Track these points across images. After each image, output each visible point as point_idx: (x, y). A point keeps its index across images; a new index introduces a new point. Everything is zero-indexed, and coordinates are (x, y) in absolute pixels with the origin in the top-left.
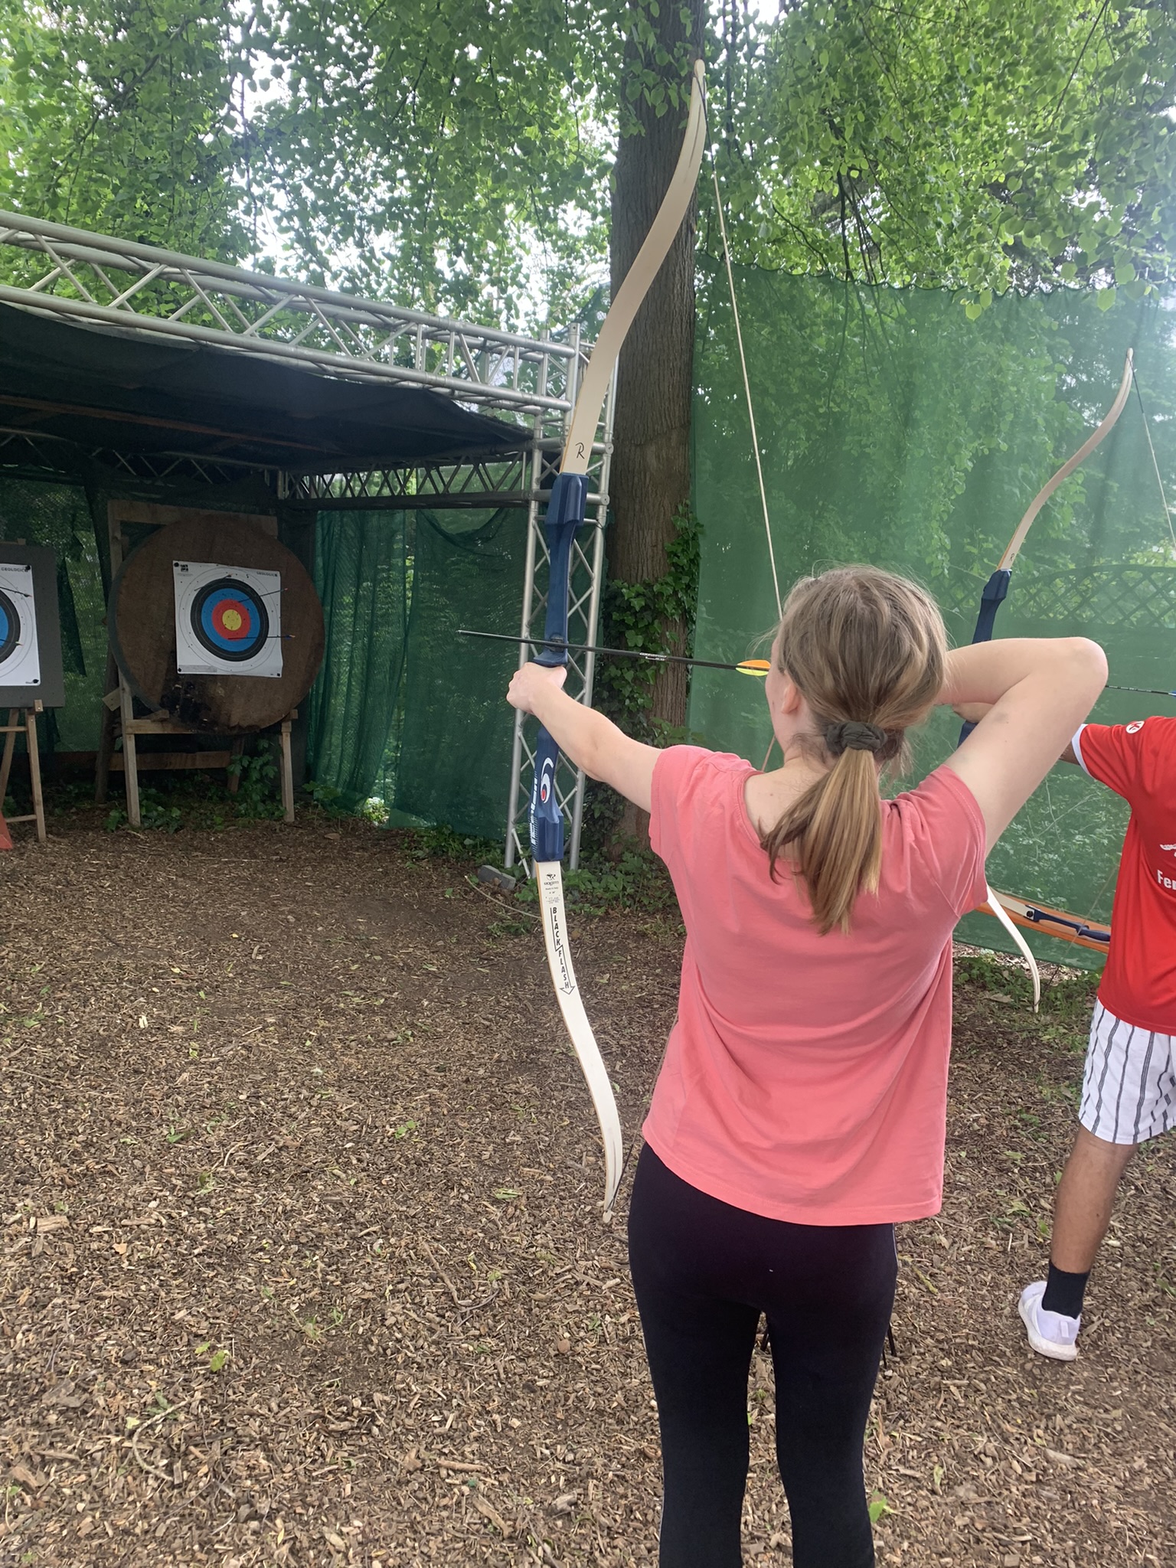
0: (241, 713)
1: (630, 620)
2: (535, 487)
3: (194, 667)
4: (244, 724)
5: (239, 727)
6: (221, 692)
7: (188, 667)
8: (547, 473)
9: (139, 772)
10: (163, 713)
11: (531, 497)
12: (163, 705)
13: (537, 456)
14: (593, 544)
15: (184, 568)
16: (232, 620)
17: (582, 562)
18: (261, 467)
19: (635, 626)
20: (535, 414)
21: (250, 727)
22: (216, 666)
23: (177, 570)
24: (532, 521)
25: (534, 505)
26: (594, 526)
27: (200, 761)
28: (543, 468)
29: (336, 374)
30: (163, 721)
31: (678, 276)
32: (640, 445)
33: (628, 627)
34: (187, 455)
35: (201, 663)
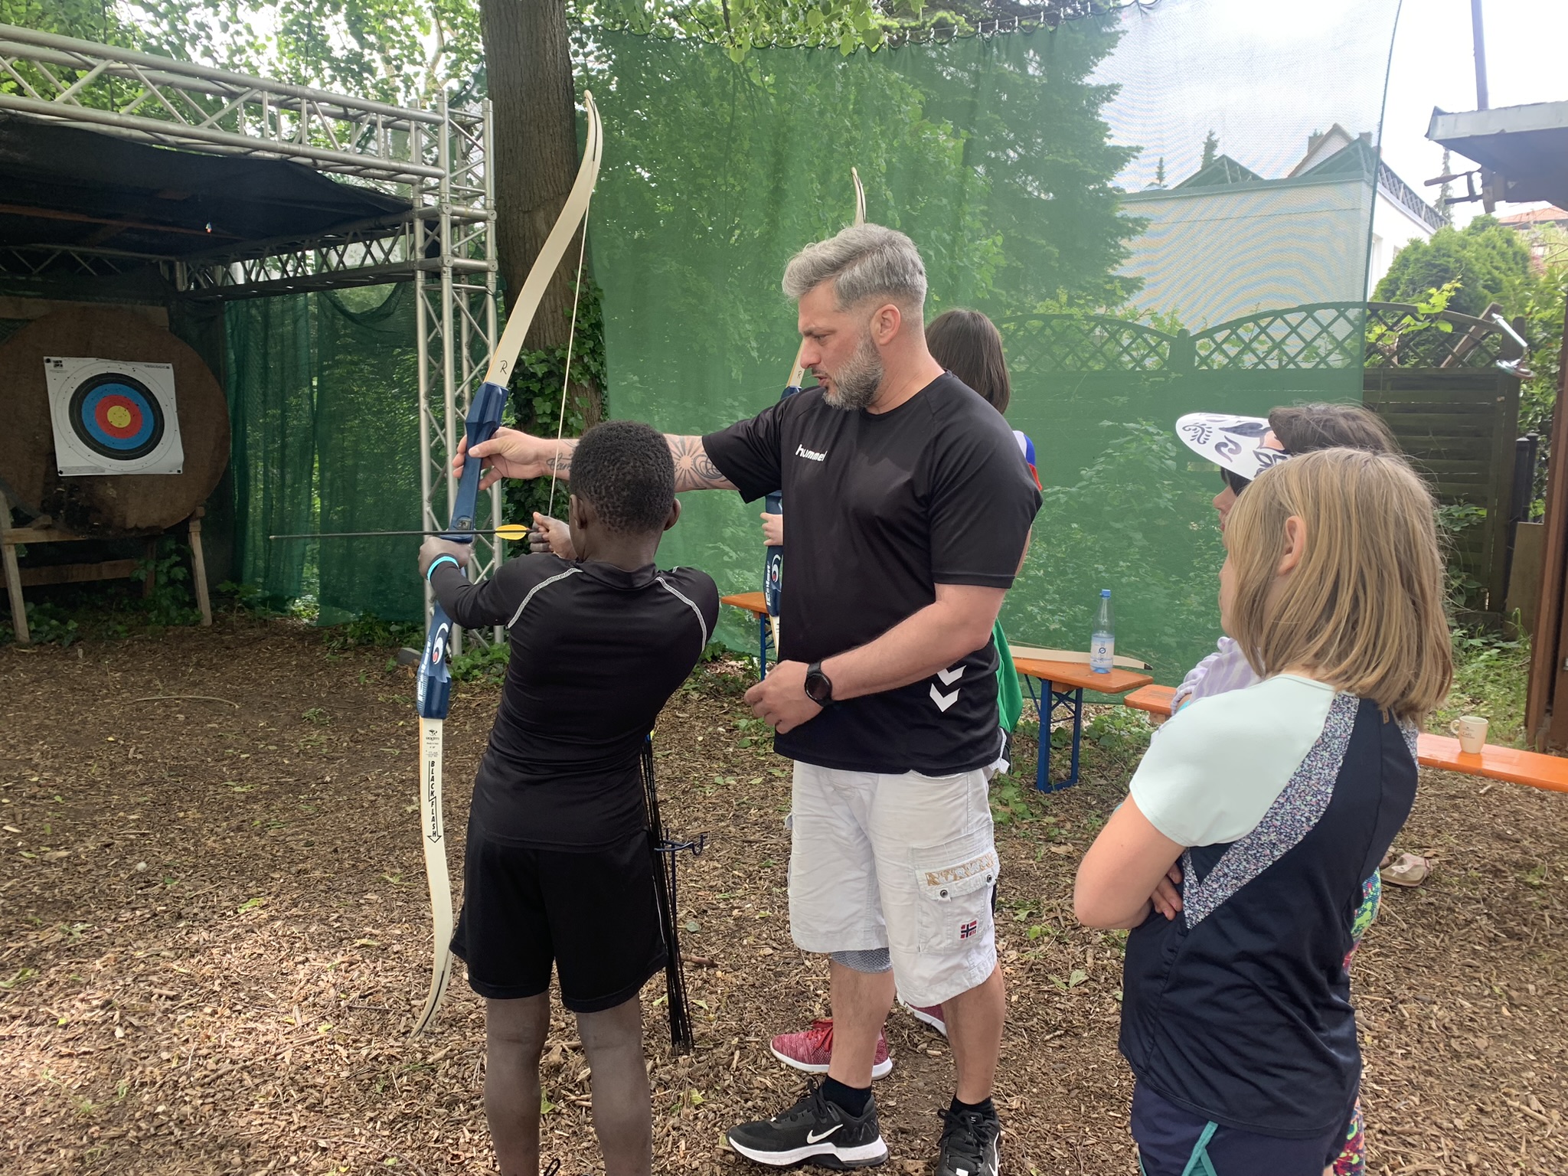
0: (137, 514)
1: (535, 387)
2: (420, 256)
3: (78, 468)
4: (142, 525)
5: (136, 528)
6: (112, 493)
7: (70, 469)
8: (430, 240)
9: (24, 589)
10: (45, 519)
11: (416, 267)
12: (44, 511)
13: (419, 225)
14: (485, 311)
15: (58, 364)
16: (119, 417)
17: (476, 332)
18: (154, 258)
19: (541, 393)
20: (412, 183)
21: (148, 528)
22: (105, 466)
23: (49, 367)
24: (419, 291)
25: (420, 275)
26: (485, 292)
27: (107, 571)
28: (426, 236)
29: (179, 145)
30: (47, 528)
31: (548, 44)
32: (528, 211)
33: (535, 395)
34: (66, 248)
35: (84, 463)
